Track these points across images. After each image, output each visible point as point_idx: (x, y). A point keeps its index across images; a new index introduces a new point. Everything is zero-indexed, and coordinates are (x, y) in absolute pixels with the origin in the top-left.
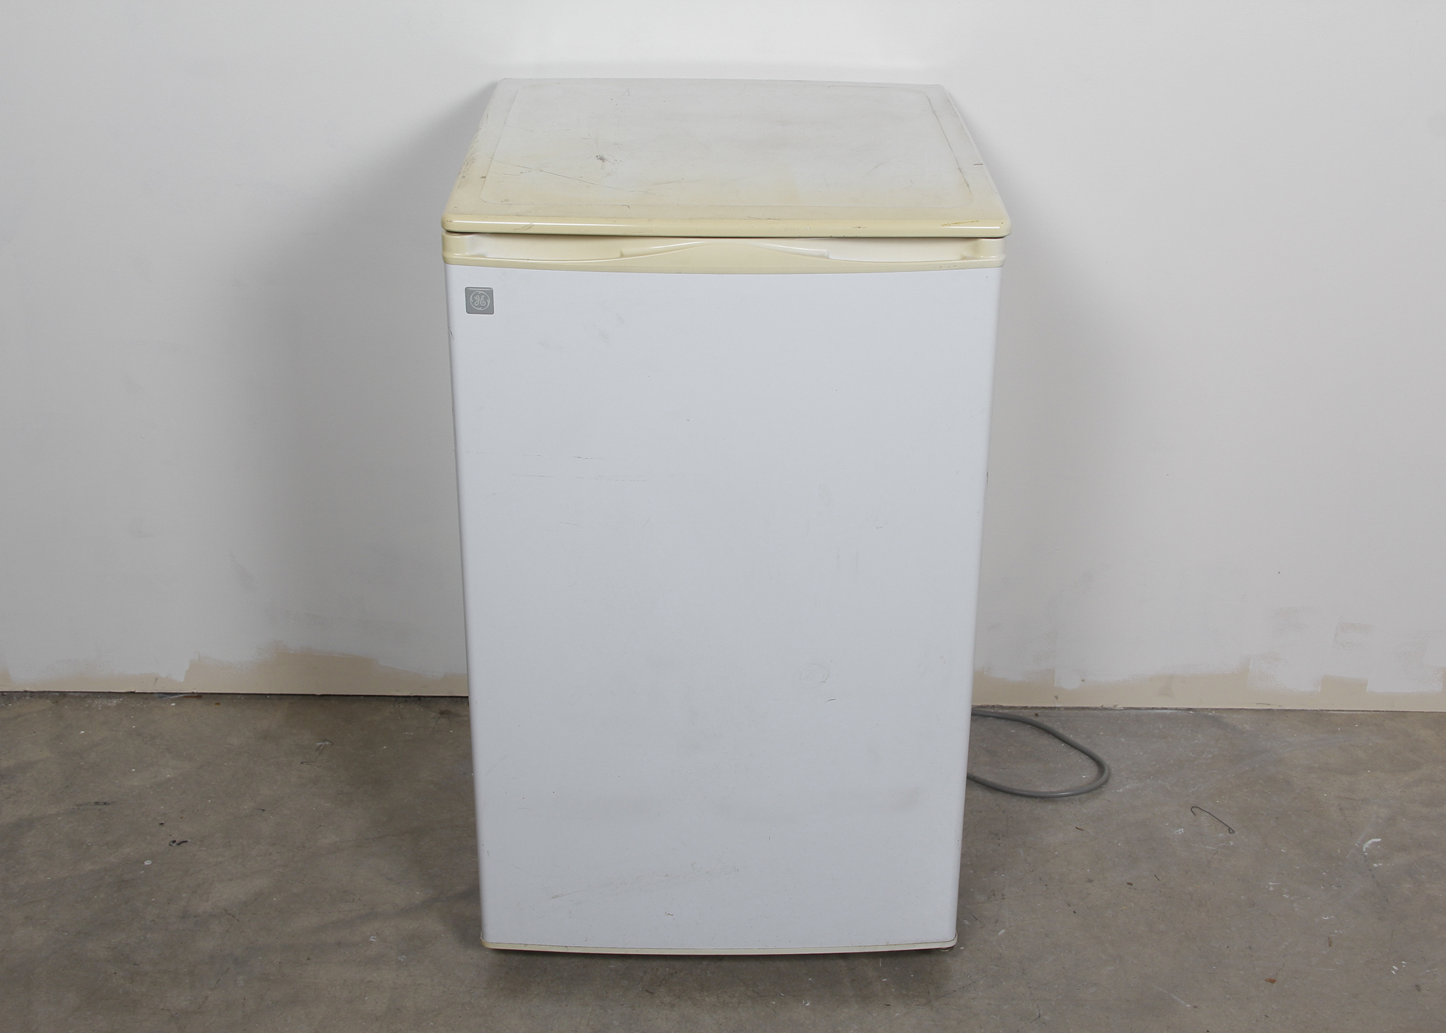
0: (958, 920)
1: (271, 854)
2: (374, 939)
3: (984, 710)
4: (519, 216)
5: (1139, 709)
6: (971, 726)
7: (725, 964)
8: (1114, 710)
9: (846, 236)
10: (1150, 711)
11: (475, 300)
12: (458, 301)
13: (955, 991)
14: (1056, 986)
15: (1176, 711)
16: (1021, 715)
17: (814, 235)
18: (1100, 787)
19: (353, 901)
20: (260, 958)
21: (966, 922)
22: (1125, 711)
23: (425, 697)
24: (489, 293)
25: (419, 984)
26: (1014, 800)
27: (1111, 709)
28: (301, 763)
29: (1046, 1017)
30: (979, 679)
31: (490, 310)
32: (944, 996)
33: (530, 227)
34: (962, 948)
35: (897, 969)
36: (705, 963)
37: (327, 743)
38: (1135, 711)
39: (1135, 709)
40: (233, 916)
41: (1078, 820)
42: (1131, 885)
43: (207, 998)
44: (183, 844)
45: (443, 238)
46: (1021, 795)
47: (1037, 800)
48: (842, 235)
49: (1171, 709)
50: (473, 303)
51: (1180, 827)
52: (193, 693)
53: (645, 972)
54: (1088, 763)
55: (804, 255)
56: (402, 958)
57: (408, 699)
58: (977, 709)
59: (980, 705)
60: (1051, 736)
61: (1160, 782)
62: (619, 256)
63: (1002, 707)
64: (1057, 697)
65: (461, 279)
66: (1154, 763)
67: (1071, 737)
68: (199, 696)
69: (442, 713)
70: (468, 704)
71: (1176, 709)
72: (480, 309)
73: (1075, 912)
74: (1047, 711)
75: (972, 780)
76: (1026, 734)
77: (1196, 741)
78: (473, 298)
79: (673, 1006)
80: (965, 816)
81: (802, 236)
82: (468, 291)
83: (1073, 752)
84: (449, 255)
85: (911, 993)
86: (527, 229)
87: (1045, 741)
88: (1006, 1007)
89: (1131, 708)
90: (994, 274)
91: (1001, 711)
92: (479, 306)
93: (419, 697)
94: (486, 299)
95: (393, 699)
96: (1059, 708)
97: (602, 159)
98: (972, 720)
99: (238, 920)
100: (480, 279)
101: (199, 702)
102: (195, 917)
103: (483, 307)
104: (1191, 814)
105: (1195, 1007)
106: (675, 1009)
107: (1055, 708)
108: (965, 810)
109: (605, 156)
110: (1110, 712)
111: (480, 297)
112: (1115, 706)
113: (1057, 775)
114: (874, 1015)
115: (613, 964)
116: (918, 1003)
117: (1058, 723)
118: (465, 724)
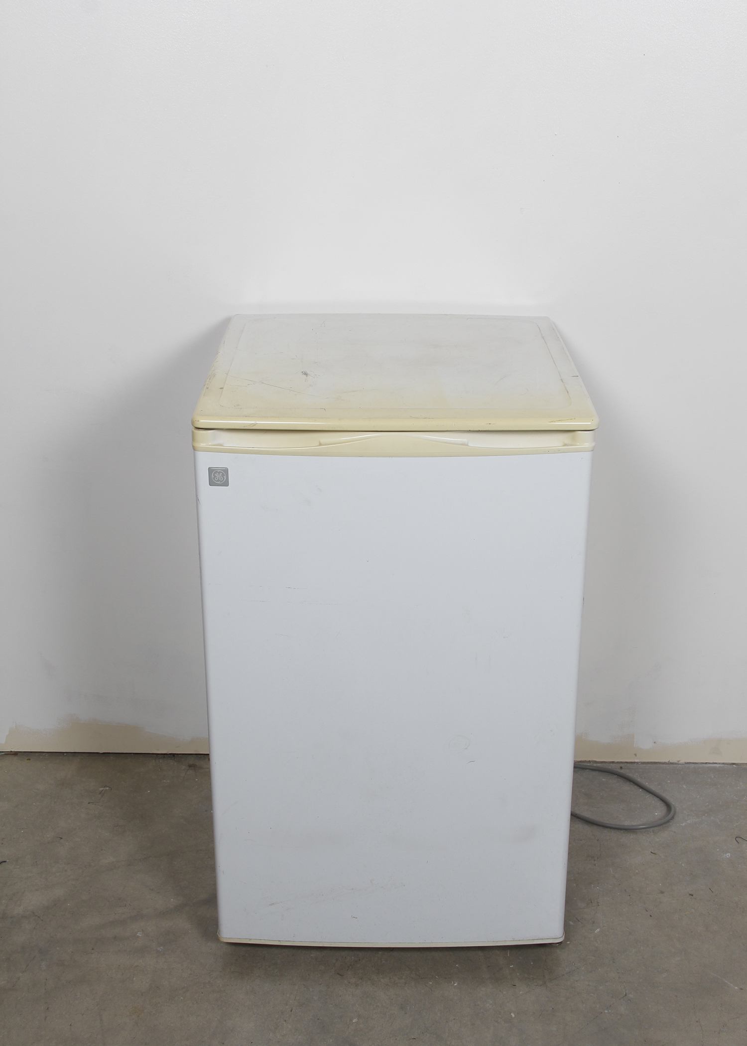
0: (565, 921)
1: (66, 871)
2: (140, 934)
3: (583, 764)
4: (246, 416)
5: (696, 763)
6: (573, 776)
7: (395, 954)
8: (678, 764)
9: (480, 430)
10: (703, 765)
11: (215, 476)
12: (203, 477)
13: (563, 975)
14: (638, 972)
15: (723, 765)
16: (610, 767)
17: (458, 430)
18: (668, 822)
19: (125, 906)
20: (58, 948)
21: (571, 923)
22: (686, 765)
23: (177, 754)
24: (225, 471)
25: (173, 968)
26: (606, 831)
27: (676, 764)
28: (89, 803)
29: (630, 995)
30: (579, 741)
31: (226, 484)
32: (555, 979)
33: (255, 425)
34: (568, 942)
35: (521, 958)
36: (380, 953)
37: (107, 788)
38: (693, 765)
39: (693, 763)
40: (39, 917)
41: (653, 847)
42: (692, 895)
43: (19, 978)
44: (4, 863)
45: (193, 433)
46: (611, 828)
47: (622, 831)
48: (478, 429)
49: (719, 764)
50: (214, 478)
51: (728, 852)
52: (11, 751)
53: (337, 960)
54: (659, 804)
55: (450, 443)
56: (160, 949)
57: (165, 756)
58: (577, 763)
59: (580, 760)
60: (632, 783)
61: (712, 818)
62: (318, 444)
63: (596, 762)
64: (636, 755)
65: (205, 462)
66: (707, 804)
67: (646, 784)
68: (16, 754)
69: (190, 766)
70: (209, 759)
71: (723, 764)
72: (219, 482)
73: (651, 916)
74: (628, 765)
75: (574, 816)
76: (613, 782)
77: (738, 788)
78: (214, 475)
79: (357, 985)
80: (570, 843)
81: (449, 430)
82: (211, 470)
83: (648, 796)
84: (196, 445)
85: (531, 976)
86: (253, 426)
87: (627, 787)
88: (601, 988)
89: (690, 763)
90: (587, 456)
91: (595, 765)
92: (218, 481)
93: (174, 755)
94: (223, 475)
95: (155, 756)
96: (637, 763)
97: (306, 374)
98: (574, 771)
99: (42, 920)
100: (218, 461)
101: (15, 758)
102: (11, 917)
103: (221, 481)
104: (735, 842)
105: (741, 989)
106: (359, 987)
107: (634, 762)
108: (570, 839)
109: (308, 372)
110: (675, 765)
111: (219, 474)
112: (678, 761)
113: (636, 812)
114: (504, 993)
115: (314, 954)
116: (536, 984)
117: (637, 774)
118: (207, 774)
